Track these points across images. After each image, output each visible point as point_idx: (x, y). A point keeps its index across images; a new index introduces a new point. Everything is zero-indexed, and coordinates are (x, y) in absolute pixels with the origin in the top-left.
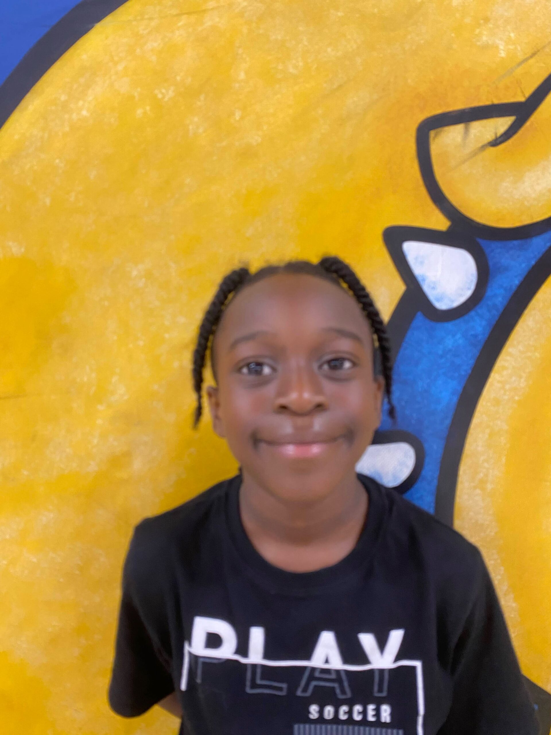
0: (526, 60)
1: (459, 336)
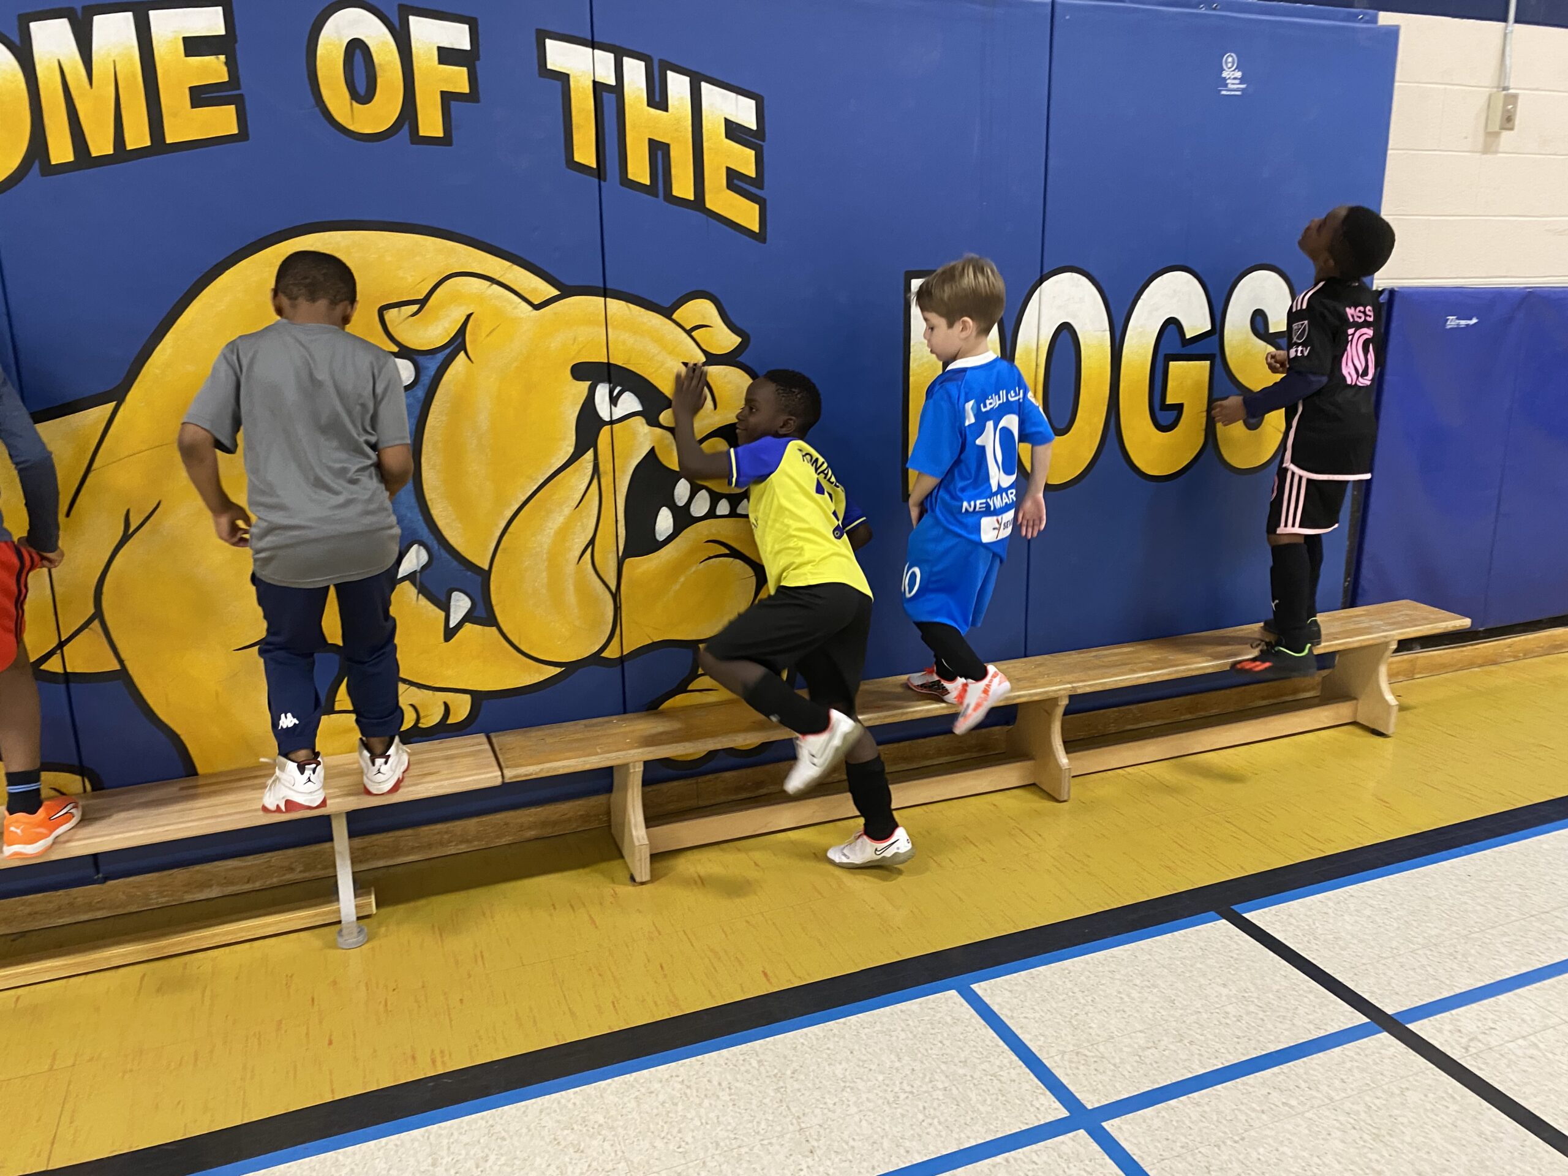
0: (420, 282)
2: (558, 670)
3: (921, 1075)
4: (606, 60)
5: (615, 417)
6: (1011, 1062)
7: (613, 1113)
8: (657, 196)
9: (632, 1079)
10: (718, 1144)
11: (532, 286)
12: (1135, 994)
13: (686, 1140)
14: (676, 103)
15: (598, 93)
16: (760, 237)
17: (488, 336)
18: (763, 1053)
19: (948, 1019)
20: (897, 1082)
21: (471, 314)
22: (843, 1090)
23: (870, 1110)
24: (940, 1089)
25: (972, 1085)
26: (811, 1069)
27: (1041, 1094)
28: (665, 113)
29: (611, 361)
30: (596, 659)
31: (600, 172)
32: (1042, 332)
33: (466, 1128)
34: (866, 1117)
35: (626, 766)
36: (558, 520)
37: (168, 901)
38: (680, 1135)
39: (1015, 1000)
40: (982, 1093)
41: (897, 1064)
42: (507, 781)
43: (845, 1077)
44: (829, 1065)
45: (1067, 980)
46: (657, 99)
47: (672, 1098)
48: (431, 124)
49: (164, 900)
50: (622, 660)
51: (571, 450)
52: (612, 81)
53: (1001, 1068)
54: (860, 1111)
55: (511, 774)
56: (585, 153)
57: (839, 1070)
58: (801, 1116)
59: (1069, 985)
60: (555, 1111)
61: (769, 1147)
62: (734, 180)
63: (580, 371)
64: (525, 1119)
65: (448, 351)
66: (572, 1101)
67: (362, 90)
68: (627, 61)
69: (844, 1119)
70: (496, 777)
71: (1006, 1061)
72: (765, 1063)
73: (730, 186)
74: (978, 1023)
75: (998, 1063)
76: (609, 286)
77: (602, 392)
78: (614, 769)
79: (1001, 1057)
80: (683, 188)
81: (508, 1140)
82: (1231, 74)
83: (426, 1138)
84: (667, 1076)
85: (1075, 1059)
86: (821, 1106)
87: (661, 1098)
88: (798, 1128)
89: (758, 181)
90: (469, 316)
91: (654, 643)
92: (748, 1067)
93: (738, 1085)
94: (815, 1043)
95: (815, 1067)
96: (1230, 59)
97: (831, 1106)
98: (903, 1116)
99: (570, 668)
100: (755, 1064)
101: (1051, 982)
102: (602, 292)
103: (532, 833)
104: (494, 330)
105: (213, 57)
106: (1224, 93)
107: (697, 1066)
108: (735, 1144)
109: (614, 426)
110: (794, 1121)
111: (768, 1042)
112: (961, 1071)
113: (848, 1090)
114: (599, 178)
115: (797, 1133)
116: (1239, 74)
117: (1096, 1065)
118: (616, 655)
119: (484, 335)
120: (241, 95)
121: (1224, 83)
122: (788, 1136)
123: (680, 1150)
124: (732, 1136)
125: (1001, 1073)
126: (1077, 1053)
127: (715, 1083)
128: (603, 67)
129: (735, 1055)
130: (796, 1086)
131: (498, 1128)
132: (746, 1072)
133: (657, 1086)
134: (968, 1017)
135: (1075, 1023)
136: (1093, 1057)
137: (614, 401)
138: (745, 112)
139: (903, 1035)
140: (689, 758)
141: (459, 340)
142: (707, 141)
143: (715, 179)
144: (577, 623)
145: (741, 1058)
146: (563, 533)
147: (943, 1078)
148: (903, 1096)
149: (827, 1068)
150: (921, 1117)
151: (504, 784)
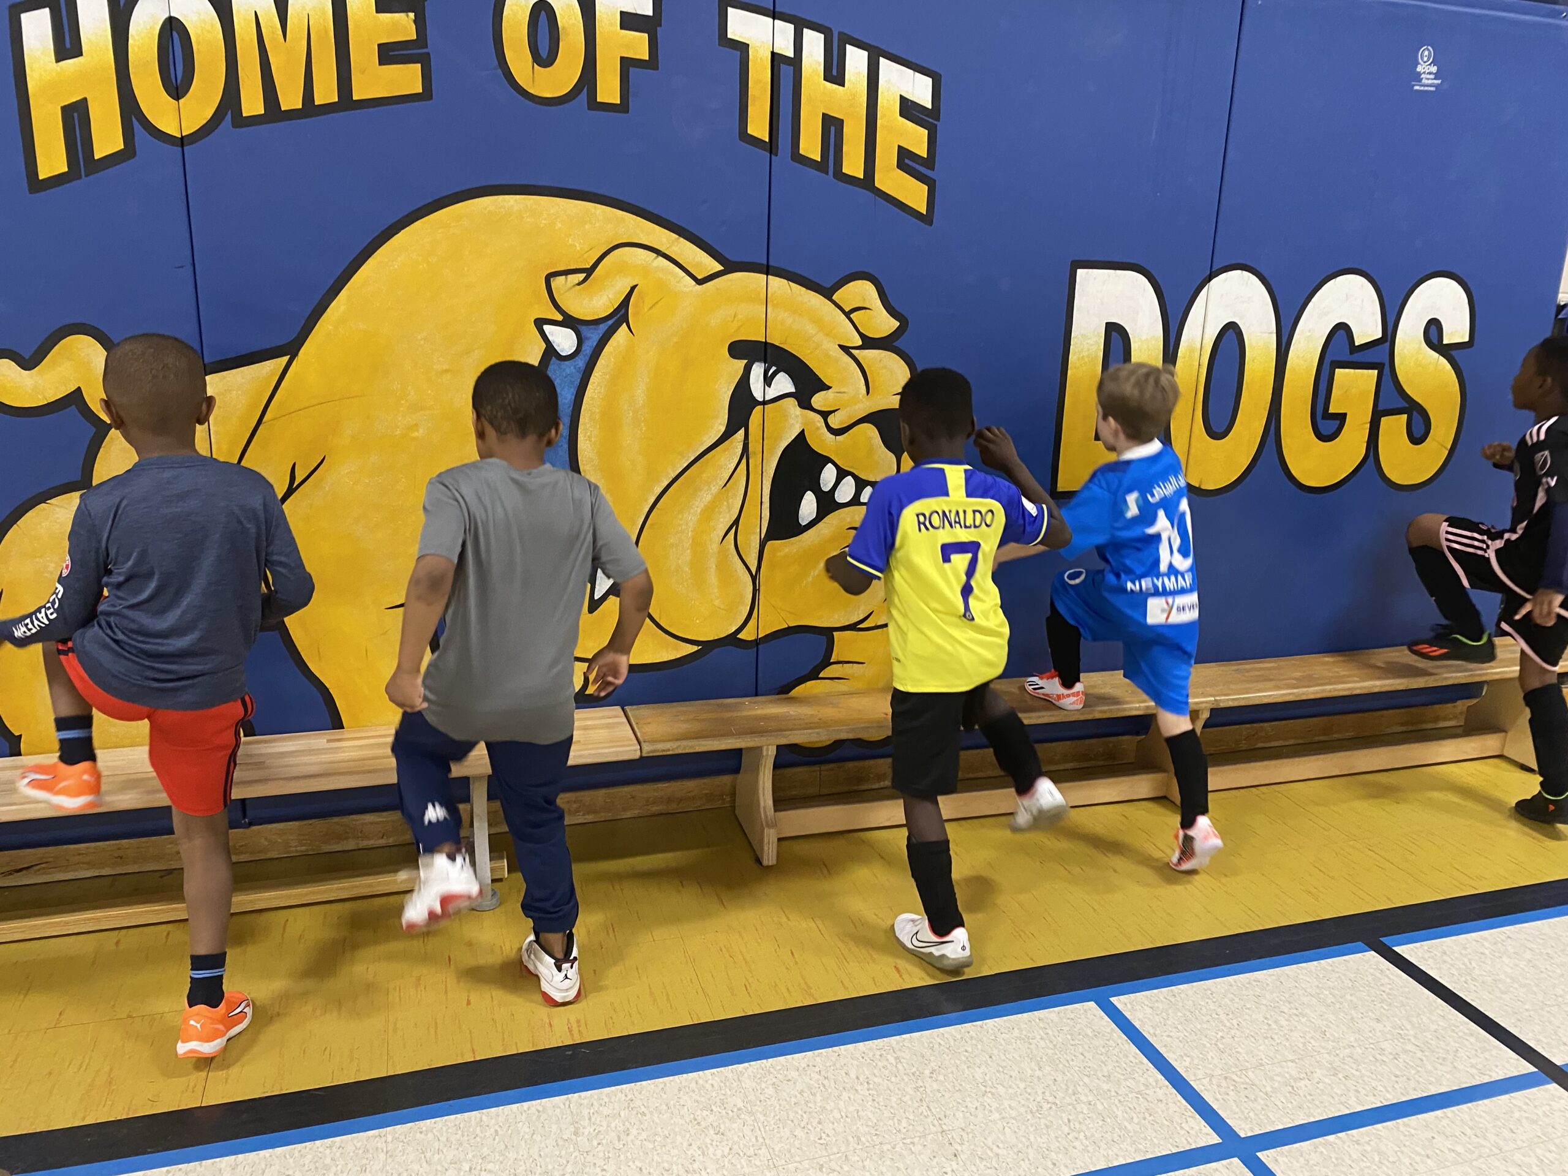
0: (588, 251)
1: (572, 368)
2: (695, 648)
3: (1063, 1086)
4: (786, 30)
5: (767, 398)
6: (1157, 1081)
7: (752, 1097)
8: (827, 173)
9: (768, 1065)
10: (859, 1139)
11: (696, 260)
12: (1283, 1022)
13: (827, 1131)
14: (853, 78)
15: (775, 63)
16: (926, 219)
17: (651, 308)
18: (900, 1050)
19: (1089, 1032)
20: (1040, 1092)
21: (637, 285)
22: (984, 1095)
23: (1014, 1118)
24: (1084, 1103)
25: (1117, 1102)
26: (949, 1070)
27: (1189, 1116)
28: (841, 88)
29: (768, 341)
30: (732, 639)
31: (771, 146)
32: (1206, 330)
33: (606, 1100)
34: (1010, 1125)
35: (759, 749)
36: (706, 497)
37: (307, 850)
38: (820, 1126)
39: (1157, 1018)
40: (1129, 1111)
41: (1038, 1073)
42: (644, 755)
43: (985, 1081)
44: (968, 1067)
45: (1209, 1001)
46: (834, 72)
47: (810, 1088)
48: (609, 90)
49: (303, 848)
50: (757, 642)
51: (723, 429)
52: (790, 53)
53: (1146, 1086)
54: (1003, 1118)
55: (648, 749)
56: (758, 127)
57: (979, 1074)
58: (942, 1117)
59: (1212, 1006)
60: (693, 1091)
61: (911, 1146)
62: (906, 160)
63: (738, 349)
64: (664, 1096)
65: (610, 322)
66: (710, 1082)
67: (544, 53)
68: (807, 33)
69: (986, 1124)
70: (635, 751)
71: (1151, 1080)
72: (902, 1060)
73: (901, 165)
74: (1120, 1037)
75: (1142, 1080)
76: (772, 263)
77: (758, 370)
78: (743, 752)
79: (1145, 1076)
80: (853, 165)
81: (648, 1116)
82: (1426, 69)
83: (567, 1106)
84: (803, 1065)
85: (1224, 1084)
86: (963, 1109)
87: (799, 1087)
88: (940, 1130)
89: (929, 162)
90: (633, 288)
91: (789, 628)
92: (886, 1063)
93: (876, 1080)
94: (952, 1044)
95: (954, 1069)
96: (1426, 53)
97: (973, 1110)
98: (1047, 1127)
99: (707, 647)
100: (892, 1060)
101: (1193, 1001)
102: (765, 270)
103: (655, 809)
104: (657, 303)
105: (403, 15)
106: (1417, 88)
107: (834, 1057)
108: (877, 1140)
109: (766, 406)
110: (935, 1122)
111: (904, 1039)
112: (1105, 1087)
113: (990, 1095)
114: (771, 153)
115: (939, 1134)
116: (1434, 69)
117: (1246, 1091)
118: (753, 638)
119: (646, 310)
120: (428, 54)
121: (1417, 77)
122: (930, 1137)
123: (822, 1141)
124: (874, 1132)
125: (1147, 1092)
126: (1226, 1078)
127: (853, 1076)
128: (783, 36)
129: (871, 1049)
130: (935, 1086)
131: (638, 1103)
132: (884, 1068)
133: (794, 1074)
134: (1109, 1030)
135: (1221, 1046)
136: (1243, 1083)
137: (768, 381)
138: (920, 89)
139: (1042, 1044)
140: (817, 746)
141: (623, 311)
142: (881, 119)
143: (887, 157)
144: (717, 603)
145: (878, 1053)
146: (710, 511)
147: (1087, 1091)
148: (1046, 1106)
149: (967, 1071)
150: (1066, 1130)
151: (641, 757)
